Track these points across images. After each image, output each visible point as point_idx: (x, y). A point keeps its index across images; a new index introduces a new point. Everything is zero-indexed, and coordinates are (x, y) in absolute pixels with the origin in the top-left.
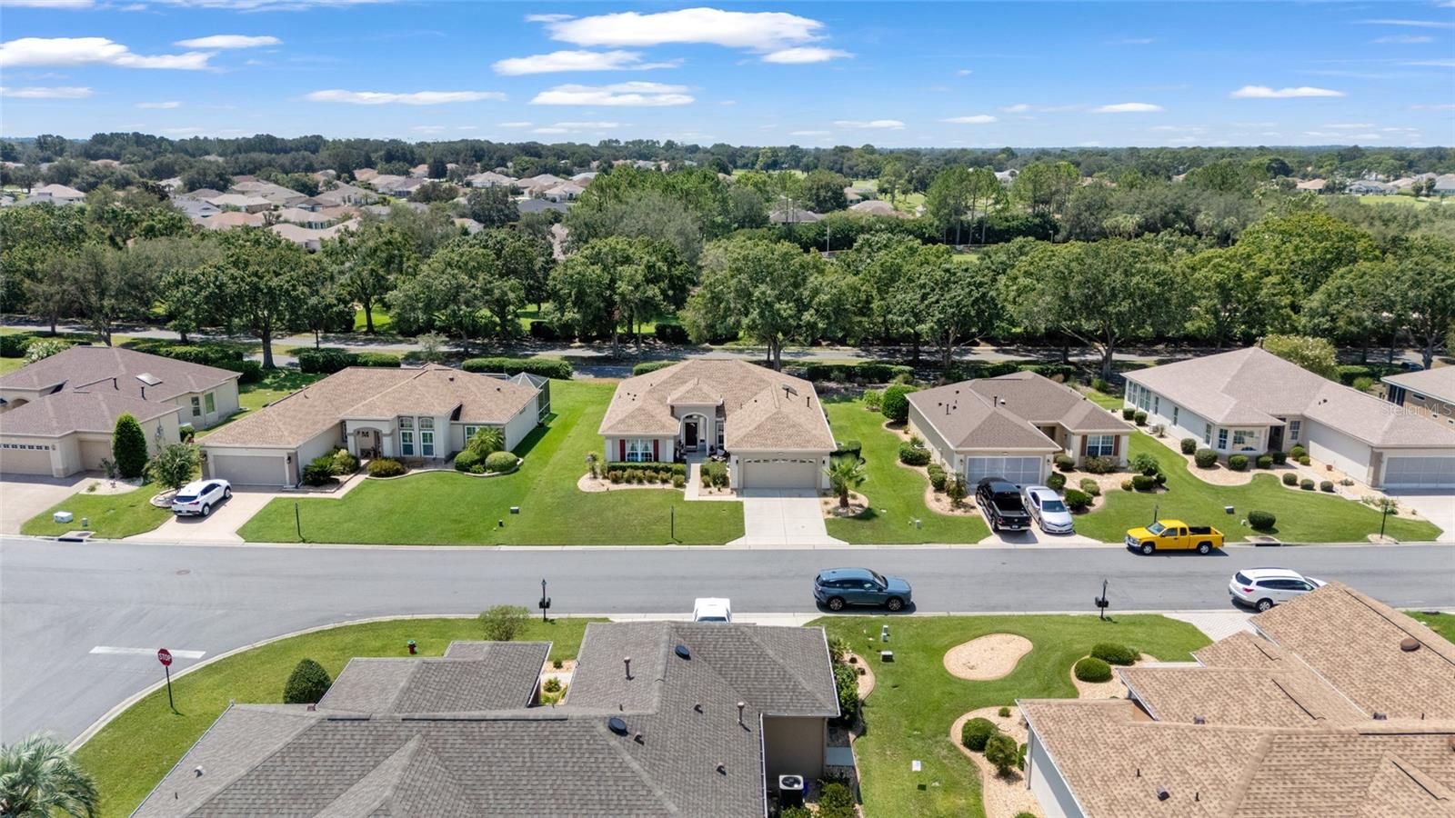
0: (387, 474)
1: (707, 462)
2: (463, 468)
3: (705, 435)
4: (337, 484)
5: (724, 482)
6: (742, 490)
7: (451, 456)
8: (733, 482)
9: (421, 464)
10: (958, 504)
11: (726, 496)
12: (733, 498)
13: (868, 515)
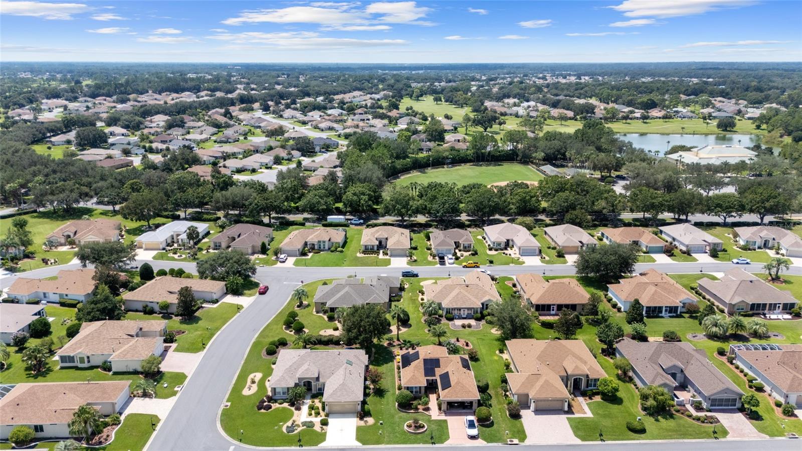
0: (317, 253)
1: (384, 250)
2: (332, 251)
3: (383, 243)
4: (308, 255)
5: (387, 254)
6: (391, 256)
7: (329, 249)
8: (389, 254)
9: (323, 251)
10: (434, 259)
11: (387, 257)
12: (389, 258)
13: (415, 261)
